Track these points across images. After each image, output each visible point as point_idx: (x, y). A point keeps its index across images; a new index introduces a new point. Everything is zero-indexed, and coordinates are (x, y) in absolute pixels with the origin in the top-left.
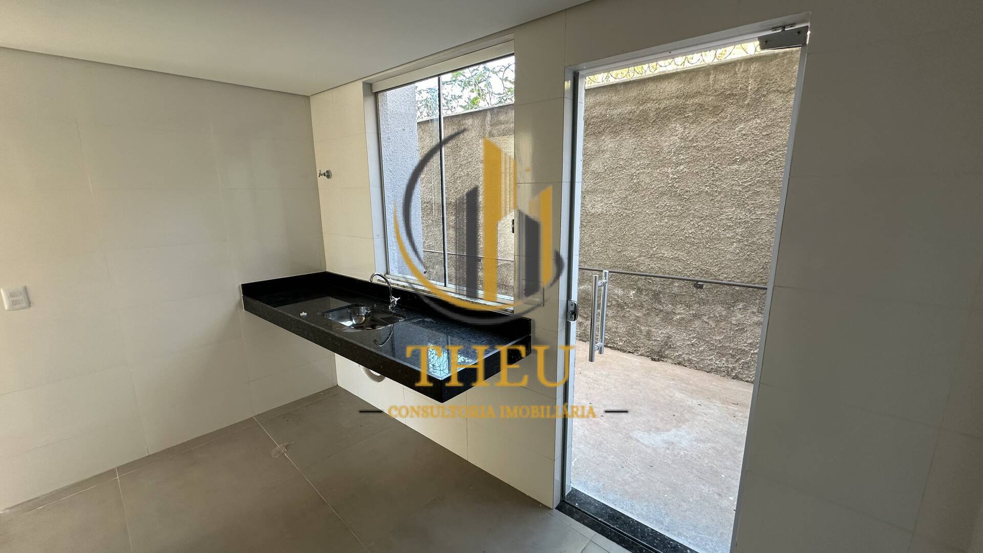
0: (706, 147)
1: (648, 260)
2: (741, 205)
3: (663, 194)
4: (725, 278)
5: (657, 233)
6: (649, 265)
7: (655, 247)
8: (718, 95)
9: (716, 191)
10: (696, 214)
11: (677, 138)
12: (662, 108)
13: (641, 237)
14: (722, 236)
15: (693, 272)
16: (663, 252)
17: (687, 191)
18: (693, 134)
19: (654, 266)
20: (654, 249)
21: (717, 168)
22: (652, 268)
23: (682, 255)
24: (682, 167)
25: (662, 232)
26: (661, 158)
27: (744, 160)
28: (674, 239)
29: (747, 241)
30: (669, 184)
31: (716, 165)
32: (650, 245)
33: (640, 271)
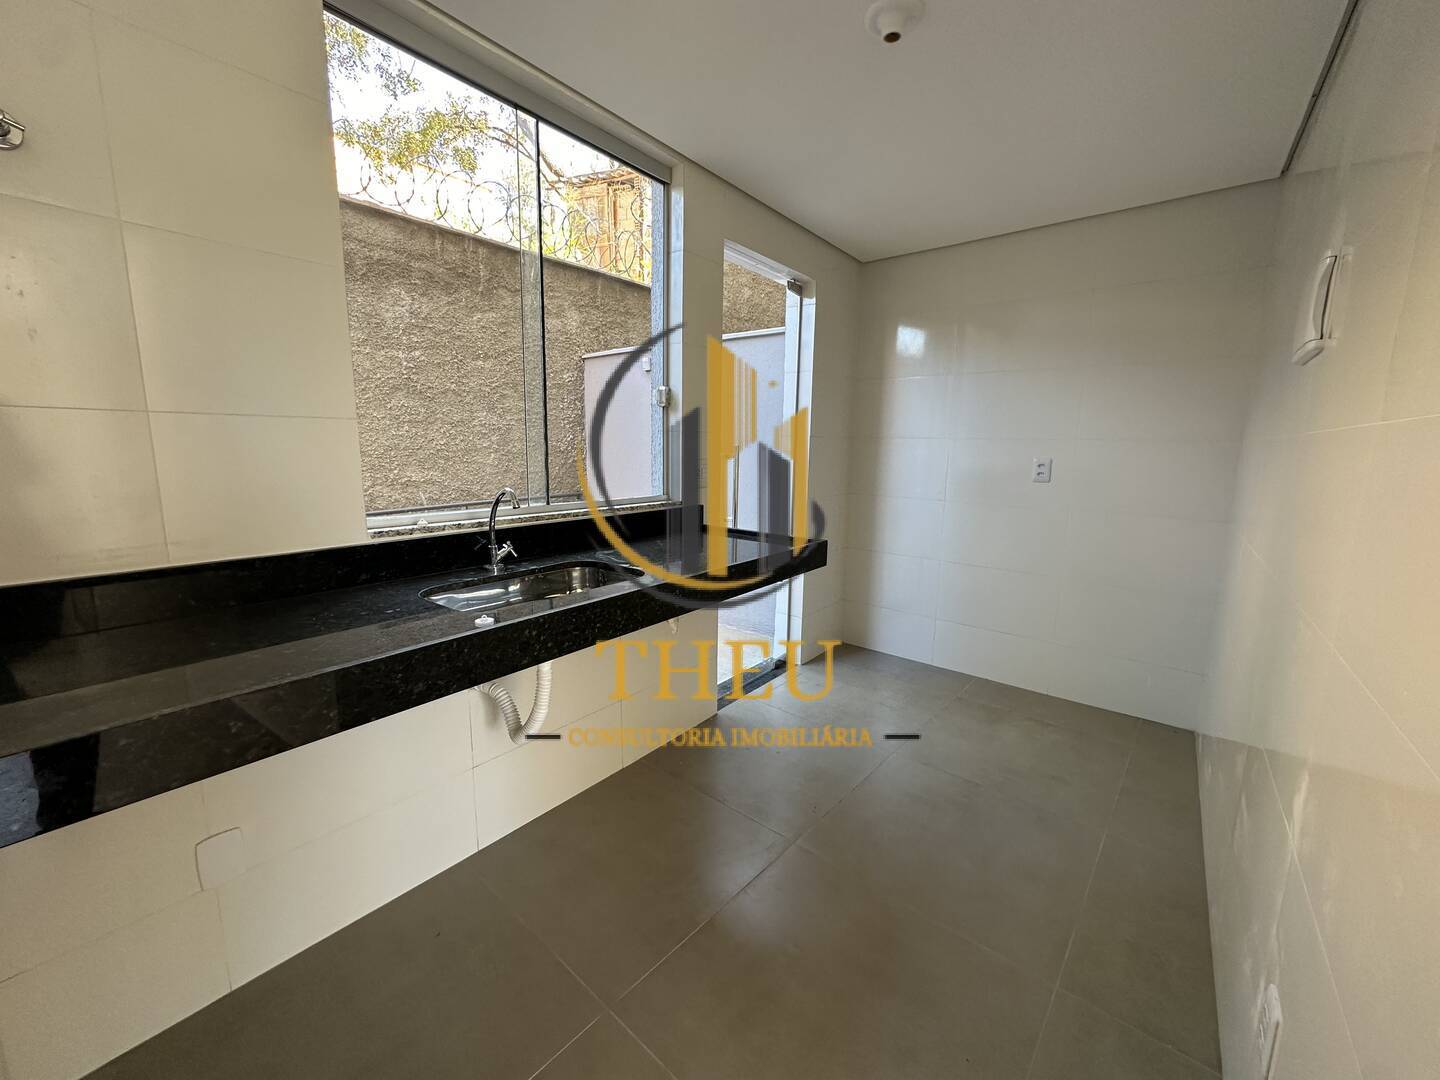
0: (445, 332)
1: (389, 489)
2: (491, 409)
3: (396, 388)
4: (489, 496)
5: (397, 447)
6: (390, 497)
7: (395, 469)
8: (450, 269)
9: (464, 391)
10: (446, 419)
11: (403, 309)
12: (375, 259)
13: (370, 456)
14: (479, 446)
15: (453, 496)
16: (408, 474)
17: (430, 388)
18: (425, 310)
19: (398, 497)
20: (396, 472)
21: (461, 361)
22: (396, 500)
23: (435, 475)
24: (417, 353)
25: (402, 446)
26: (385, 334)
27: (487, 357)
28: (421, 454)
29: (503, 450)
30: (403, 374)
31: (460, 358)
32: (387, 465)
33: (378, 509)
